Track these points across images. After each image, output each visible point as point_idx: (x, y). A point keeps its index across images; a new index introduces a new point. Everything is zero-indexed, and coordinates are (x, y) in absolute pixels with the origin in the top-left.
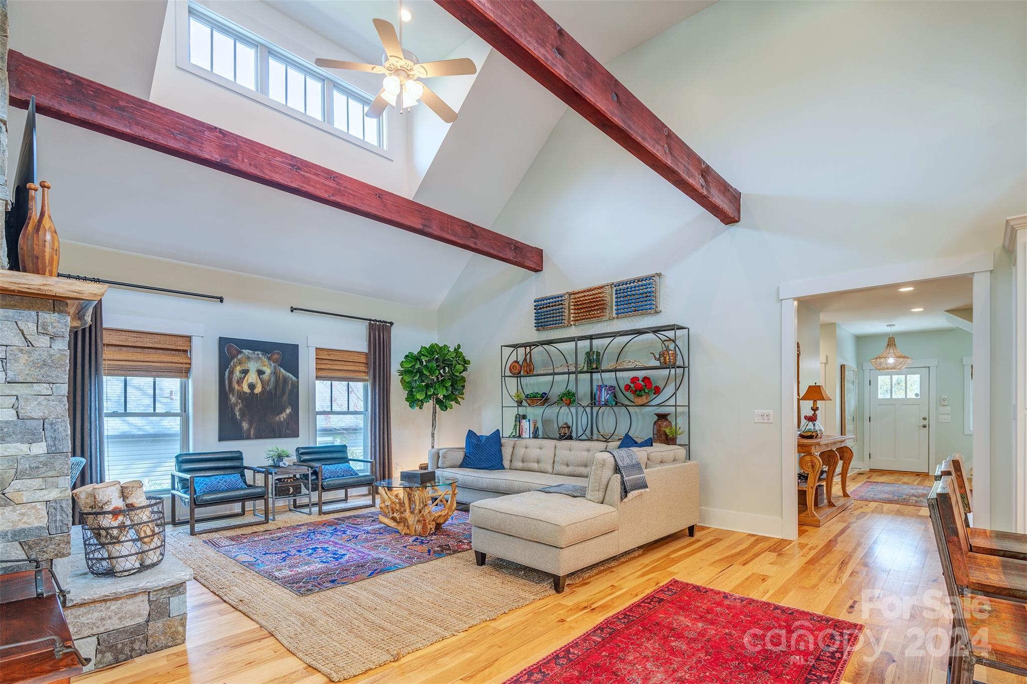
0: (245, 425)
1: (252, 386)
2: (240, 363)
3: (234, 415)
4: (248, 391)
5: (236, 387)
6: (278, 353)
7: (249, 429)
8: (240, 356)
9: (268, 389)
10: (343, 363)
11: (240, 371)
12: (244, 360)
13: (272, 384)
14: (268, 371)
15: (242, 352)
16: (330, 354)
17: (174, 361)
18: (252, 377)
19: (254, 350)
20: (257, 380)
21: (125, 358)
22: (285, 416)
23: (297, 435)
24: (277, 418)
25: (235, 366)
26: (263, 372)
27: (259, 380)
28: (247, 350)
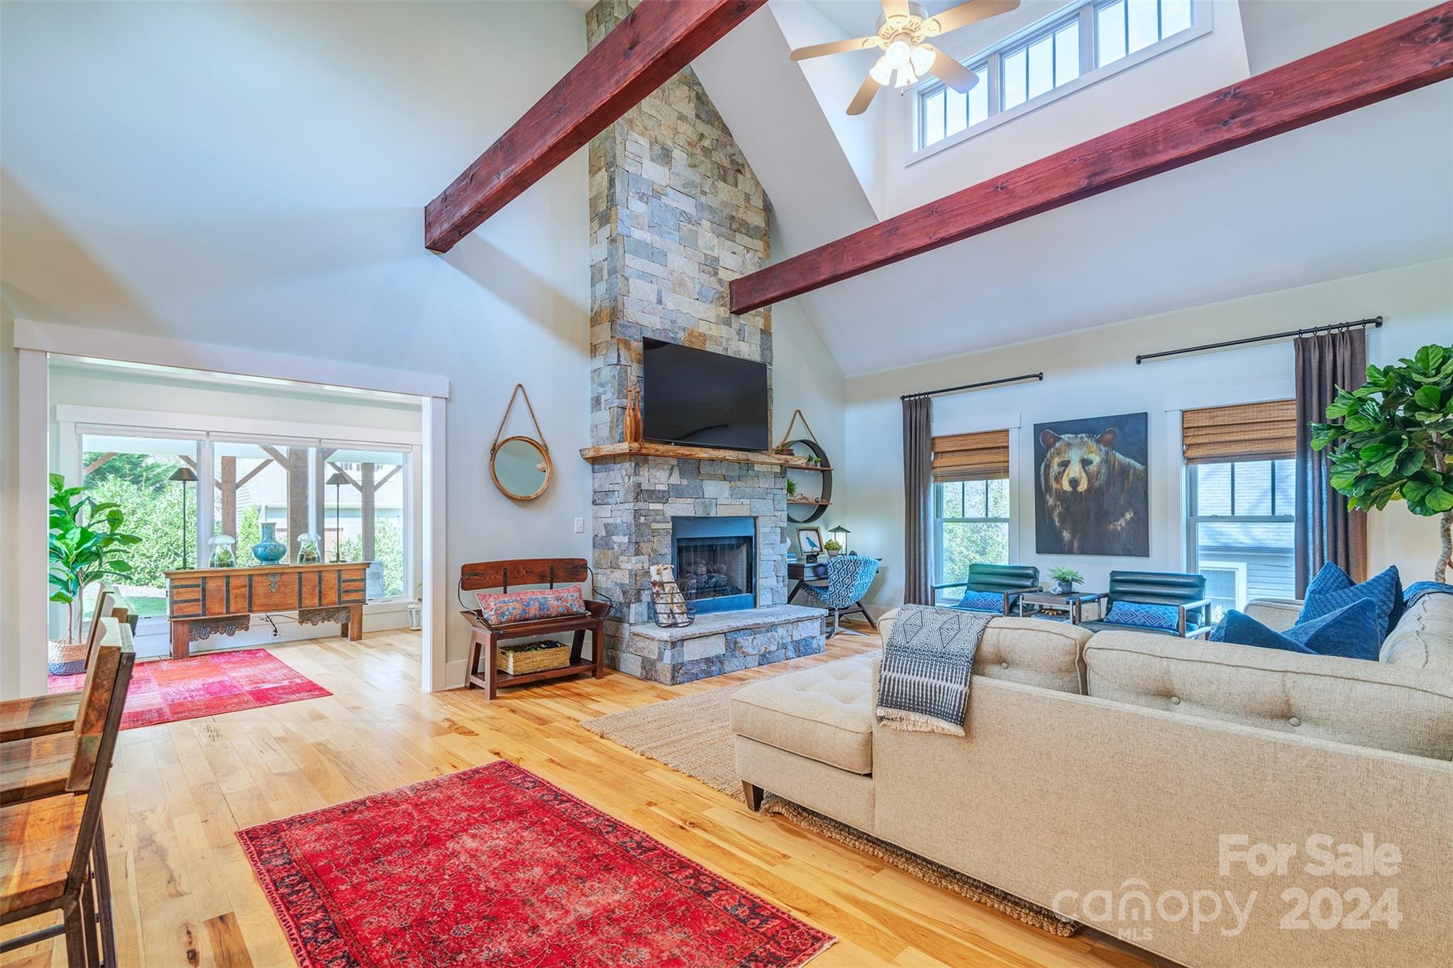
0: (1066, 535)
1: (1074, 483)
2: (1058, 454)
3: (1052, 520)
4: (1070, 489)
5: (1054, 485)
6: (1111, 432)
7: (1071, 541)
8: (1057, 445)
9: (1096, 485)
10: (1243, 428)
11: (1059, 464)
12: (1063, 449)
13: (1102, 478)
14: (1096, 459)
15: (1061, 438)
16: (1214, 417)
17: (994, 460)
18: (1075, 470)
19: (1076, 433)
20: (1080, 473)
21: (952, 464)
22: (1124, 524)
23: (1145, 553)
24: (1111, 526)
25: (1052, 458)
26: (1090, 462)
27: (1084, 474)
28: (1067, 435)
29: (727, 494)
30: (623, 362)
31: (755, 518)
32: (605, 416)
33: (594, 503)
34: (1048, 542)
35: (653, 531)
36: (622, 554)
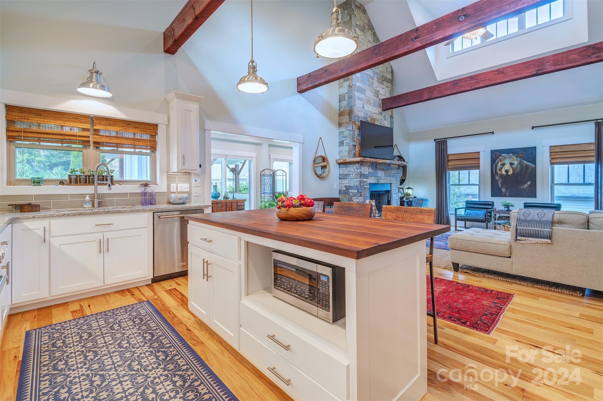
0: (504, 190)
1: (507, 171)
2: (500, 161)
3: (498, 185)
4: (506, 174)
5: (499, 172)
6: (522, 153)
7: (506, 192)
8: (500, 158)
9: (516, 172)
10: (573, 152)
11: (501, 165)
12: (502, 159)
13: (518, 170)
14: (516, 163)
15: (501, 155)
16: (562, 148)
17: (473, 163)
18: (507, 167)
19: (508, 153)
20: (509, 168)
21: (456, 164)
22: (527, 186)
23: (535, 196)
24: (522, 187)
25: (498, 162)
26: (513, 164)
27: (511, 168)
28: (504, 154)
29: (383, 176)
30: (354, 129)
31: (391, 184)
32: (346, 148)
33: (340, 178)
34: (496, 192)
35: (365, 188)
36: (354, 196)
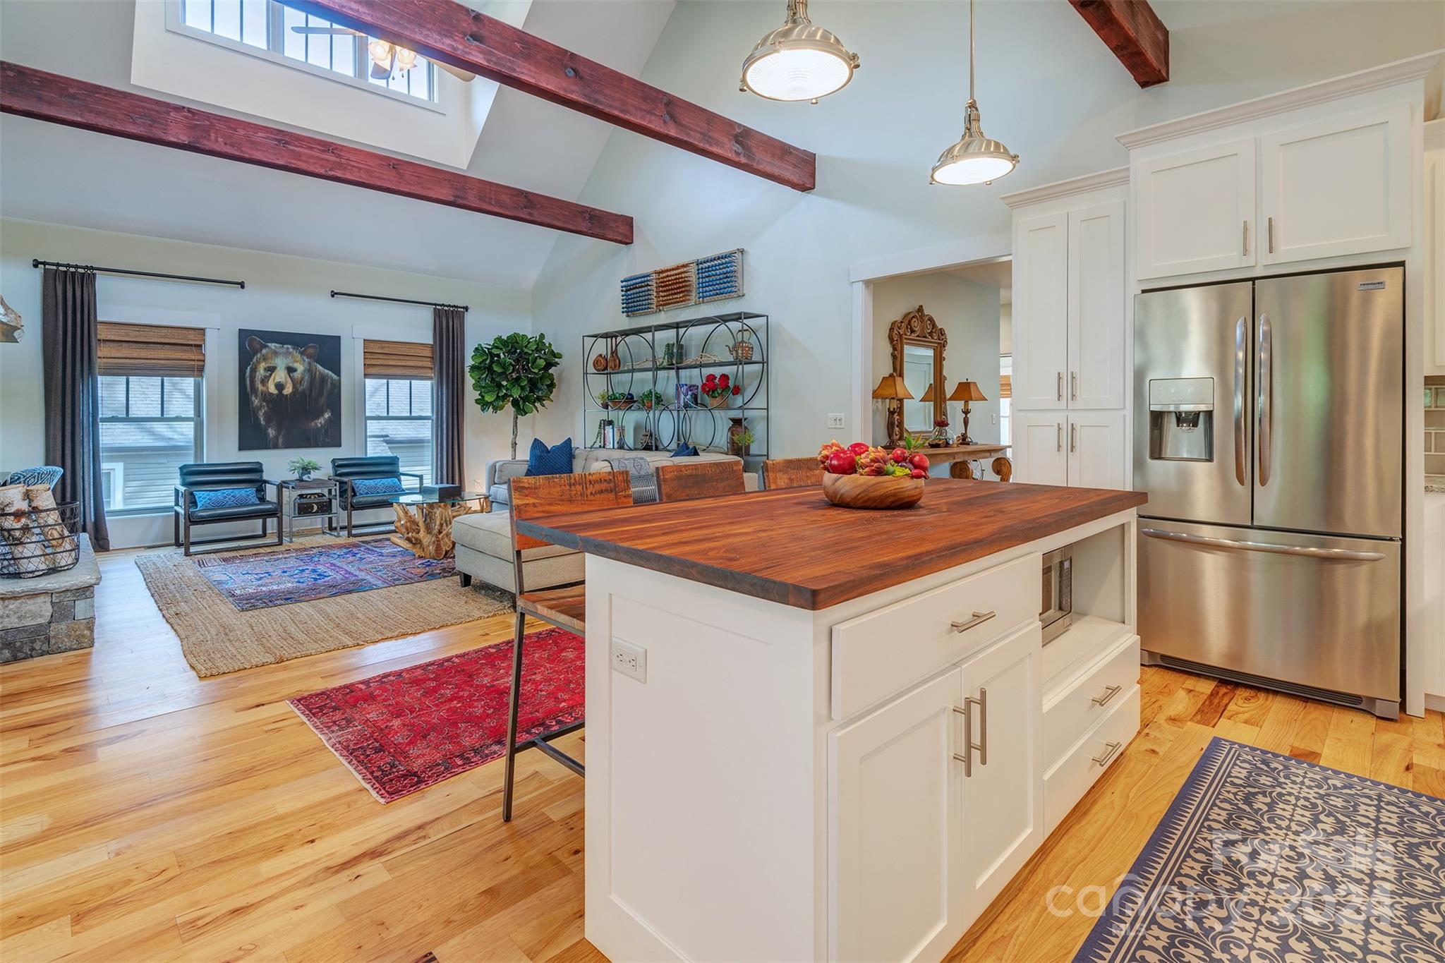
0: (271, 432)
1: (280, 386)
2: (264, 359)
3: (258, 419)
4: (275, 392)
5: (260, 387)
6: (313, 347)
7: (277, 437)
8: (264, 351)
9: (300, 389)
10: (401, 357)
11: (265, 369)
12: (269, 356)
13: (306, 384)
14: (300, 368)
15: (268, 346)
16: (384, 347)
17: (184, 357)
18: (280, 375)
19: (283, 343)
20: (286, 378)
21: (124, 356)
22: (323, 422)
23: (339, 444)
24: (313, 424)
25: (258, 362)
26: (295, 370)
27: (289, 379)
28: (274, 344)
34: (251, 436)
